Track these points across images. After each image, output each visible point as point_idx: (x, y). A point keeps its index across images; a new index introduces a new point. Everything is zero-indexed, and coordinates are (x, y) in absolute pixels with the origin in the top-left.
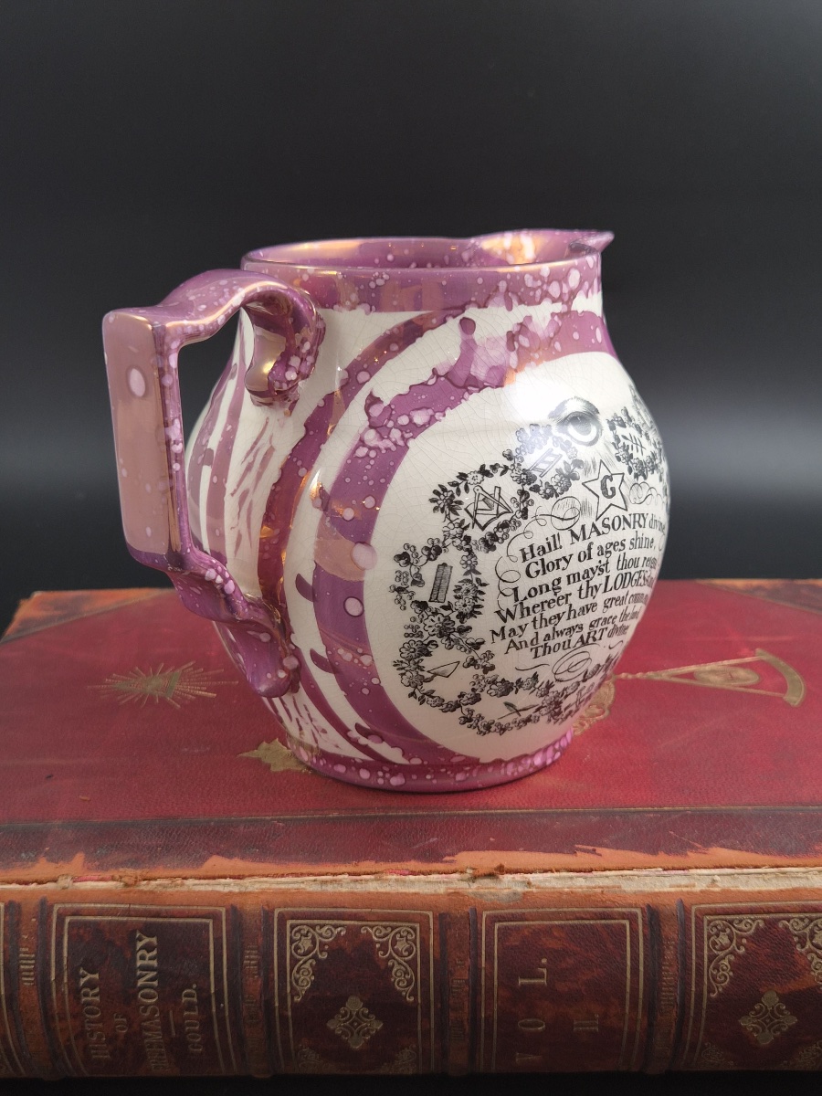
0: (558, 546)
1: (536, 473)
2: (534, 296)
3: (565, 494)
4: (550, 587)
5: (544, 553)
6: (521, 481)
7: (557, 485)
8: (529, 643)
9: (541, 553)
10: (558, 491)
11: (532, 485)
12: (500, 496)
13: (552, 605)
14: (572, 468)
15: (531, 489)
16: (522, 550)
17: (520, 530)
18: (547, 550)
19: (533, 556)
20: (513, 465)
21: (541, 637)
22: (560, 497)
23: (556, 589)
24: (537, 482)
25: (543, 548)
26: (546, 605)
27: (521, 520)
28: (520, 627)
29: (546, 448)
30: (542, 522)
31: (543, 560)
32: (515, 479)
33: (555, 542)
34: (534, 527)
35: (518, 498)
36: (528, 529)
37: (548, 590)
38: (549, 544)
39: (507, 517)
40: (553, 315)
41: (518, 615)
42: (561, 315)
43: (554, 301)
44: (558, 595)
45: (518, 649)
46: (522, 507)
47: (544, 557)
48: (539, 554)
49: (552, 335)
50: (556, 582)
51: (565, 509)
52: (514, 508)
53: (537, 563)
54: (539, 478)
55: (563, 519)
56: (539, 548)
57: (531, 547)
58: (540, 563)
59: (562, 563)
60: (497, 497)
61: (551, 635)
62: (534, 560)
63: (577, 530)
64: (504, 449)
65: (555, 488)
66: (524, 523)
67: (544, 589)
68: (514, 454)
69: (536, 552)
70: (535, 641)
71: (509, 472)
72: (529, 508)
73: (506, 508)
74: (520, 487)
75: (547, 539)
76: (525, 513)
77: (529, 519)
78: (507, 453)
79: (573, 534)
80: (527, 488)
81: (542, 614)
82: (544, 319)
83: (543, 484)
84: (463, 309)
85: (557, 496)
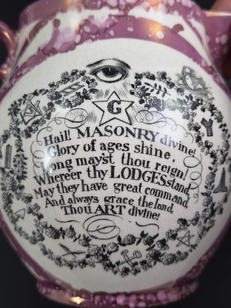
0: (68, 138)
1: (63, 94)
2: (96, 5)
3: (78, 107)
4: (65, 165)
5: (59, 141)
6: (52, 98)
7: (73, 101)
8: (58, 202)
9: (57, 141)
10: (73, 104)
11: (57, 100)
12: (38, 106)
13: (68, 178)
14: (88, 92)
15: (56, 103)
16: (45, 138)
17: (45, 126)
18: (61, 140)
19: (52, 143)
20: (51, 90)
21: (66, 200)
22: (74, 108)
23: (69, 167)
24: (61, 99)
25: (58, 138)
26: (63, 177)
27: (46, 120)
28: (50, 190)
29: (75, 82)
30: (58, 122)
31: (58, 146)
32: (49, 97)
33: (66, 135)
34: (53, 124)
35: (47, 107)
36: (49, 125)
37: (63, 167)
38: (62, 136)
39: (39, 118)
40: (110, 16)
41: (47, 181)
42: (118, 17)
43: (111, 8)
44: (72, 171)
45: (52, 206)
46: (48, 112)
47: (59, 144)
48: (55, 142)
49: (108, 26)
50: (68, 162)
51: (76, 115)
52: (44, 113)
53: (54, 147)
54: (63, 96)
55: (73, 122)
56: (55, 138)
57: (51, 137)
58: (56, 147)
59: (72, 150)
60: (36, 107)
61: (73, 200)
62: (52, 145)
63: (83, 129)
64: (51, 82)
65: (72, 103)
66: (48, 121)
67: (61, 166)
68: (55, 84)
69: (53, 140)
70: (62, 201)
71: (48, 93)
72: (52, 113)
73: (39, 113)
74: (50, 101)
75: (61, 133)
76: (49, 116)
77: (51, 120)
78: (51, 84)
79: (79, 132)
80: (54, 102)
81: (62, 183)
82: (103, 18)
83: (65, 100)
84: (54, 14)
85: (72, 107)
